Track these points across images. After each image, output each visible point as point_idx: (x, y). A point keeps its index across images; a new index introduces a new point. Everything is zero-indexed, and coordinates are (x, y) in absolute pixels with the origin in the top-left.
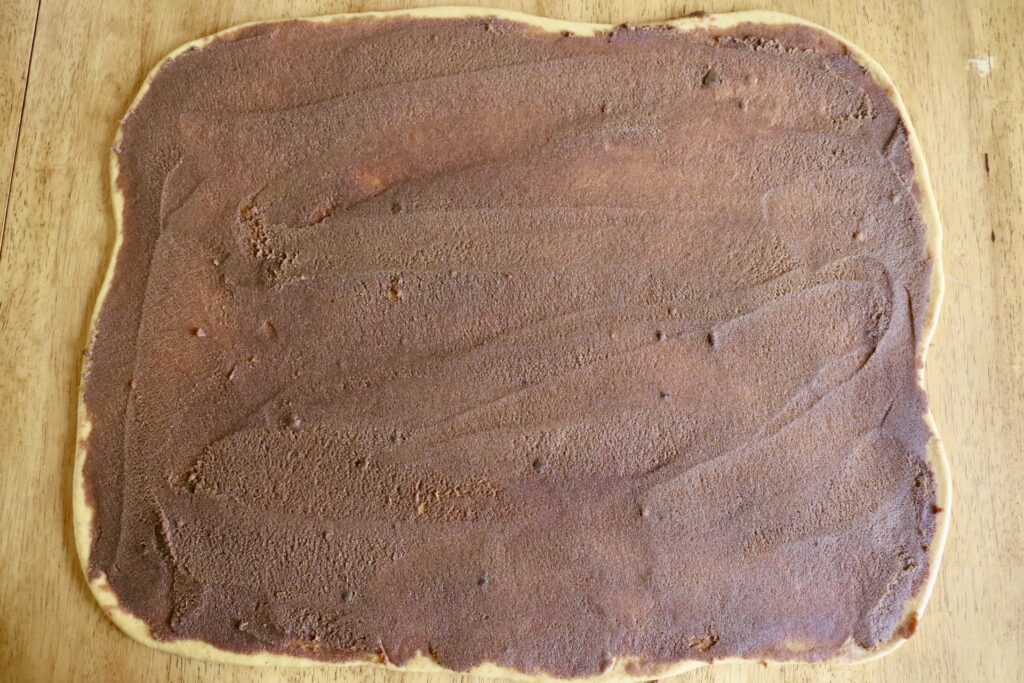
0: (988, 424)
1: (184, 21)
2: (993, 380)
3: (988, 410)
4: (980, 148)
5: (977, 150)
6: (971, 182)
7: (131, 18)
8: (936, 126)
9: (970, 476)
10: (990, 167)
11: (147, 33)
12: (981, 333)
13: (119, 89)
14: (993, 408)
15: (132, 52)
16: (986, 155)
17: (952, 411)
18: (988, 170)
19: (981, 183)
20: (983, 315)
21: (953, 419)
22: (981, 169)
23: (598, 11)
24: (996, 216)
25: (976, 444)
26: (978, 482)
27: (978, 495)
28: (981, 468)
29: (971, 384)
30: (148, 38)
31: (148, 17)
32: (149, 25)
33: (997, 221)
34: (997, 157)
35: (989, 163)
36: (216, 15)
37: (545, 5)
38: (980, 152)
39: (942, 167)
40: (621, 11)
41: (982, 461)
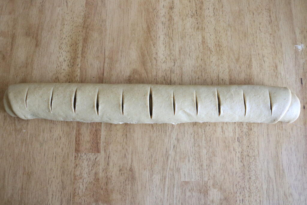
0: (304, 174)
1: (27, 32)
2: (305, 158)
3: (303, 168)
4: (299, 76)
5: (298, 76)
6: (296, 88)
7: (8, 31)
8: (284, 69)
9: (297, 192)
10: (303, 83)
11: (14, 37)
12: (300, 141)
13: (4, 56)
14: (305, 168)
15: (8, 43)
16: (301, 78)
17: (291, 169)
18: (302, 84)
19: (300, 88)
20: (301, 135)
21: (291, 172)
22: (299, 84)
23: (168, 29)
24: (305, 100)
25: (299, 181)
26: (300, 194)
27: (300, 199)
28: (301, 189)
29: (297, 159)
30: (14, 38)
31: (14, 31)
32: (14, 34)
33: (305, 102)
34: (305, 79)
35: (303, 81)
36: (37, 30)
37: (150, 27)
38: (299, 77)
39: (286, 83)
40: (176, 29)
41: (301, 187)
